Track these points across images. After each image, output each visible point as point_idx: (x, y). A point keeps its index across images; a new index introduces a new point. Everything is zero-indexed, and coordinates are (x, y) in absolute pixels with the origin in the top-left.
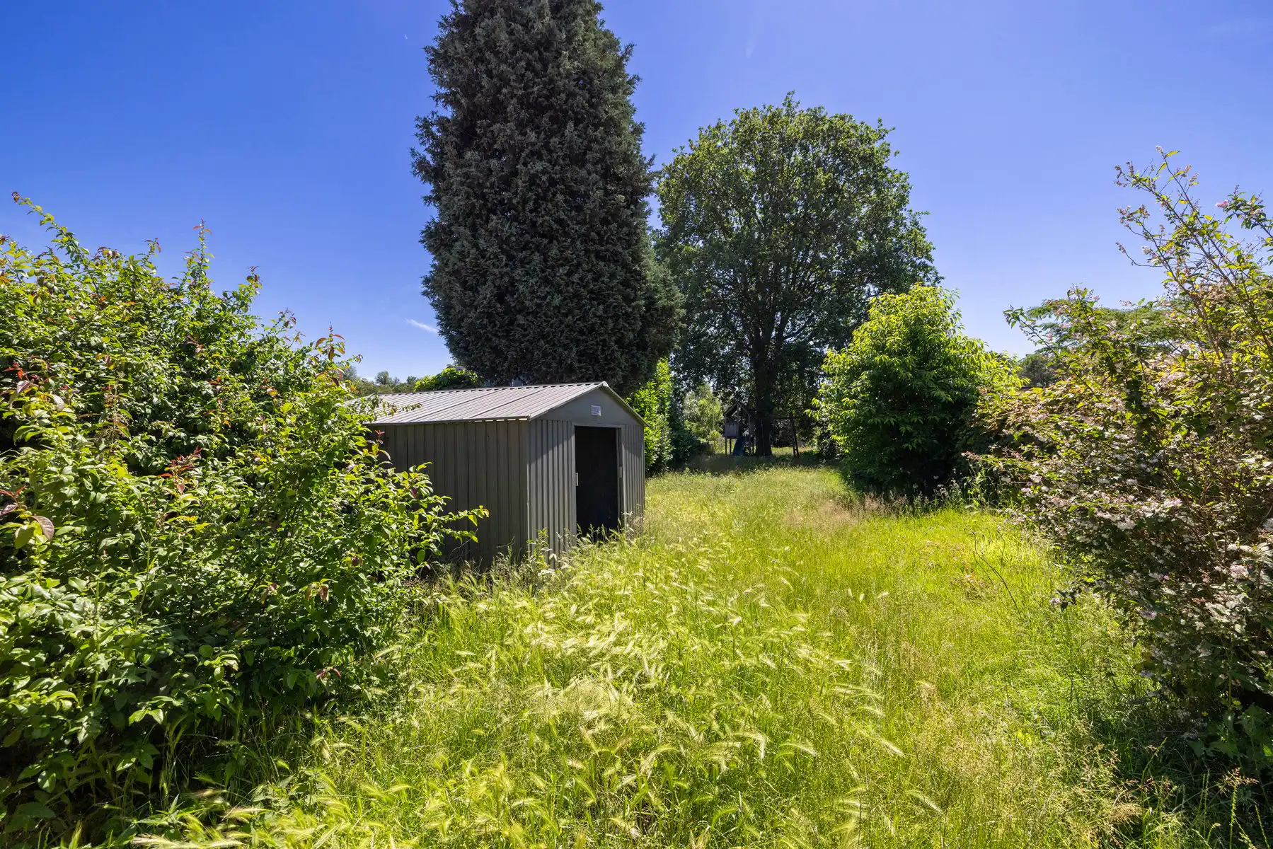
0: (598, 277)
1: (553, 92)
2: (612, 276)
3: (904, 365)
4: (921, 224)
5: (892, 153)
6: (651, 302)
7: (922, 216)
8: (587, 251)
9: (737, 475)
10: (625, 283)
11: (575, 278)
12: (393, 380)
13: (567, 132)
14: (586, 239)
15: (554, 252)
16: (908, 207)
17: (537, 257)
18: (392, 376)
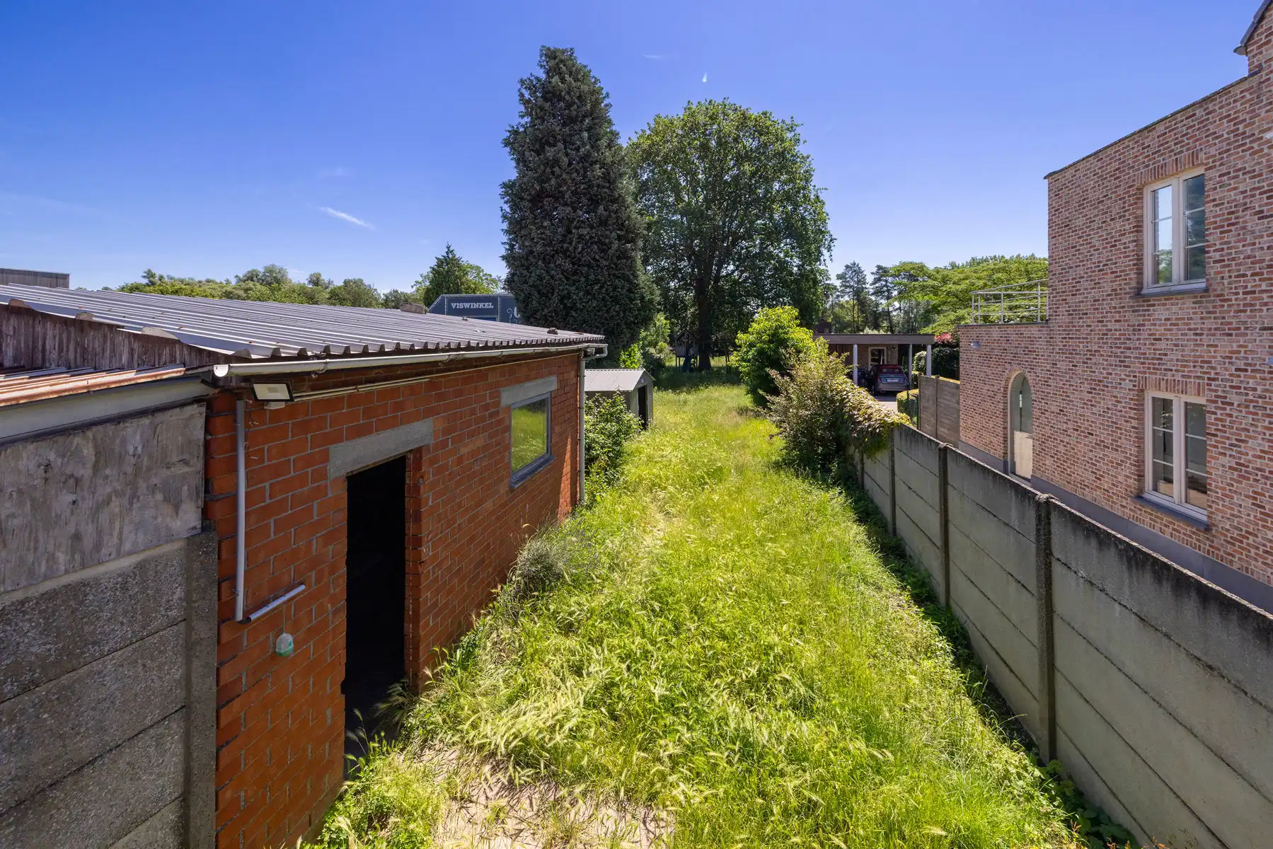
0: (615, 288)
1: (591, 187)
2: (622, 288)
3: (769, 348)
4: (821, 198)
5: (801, 142)
6: (642, 298)
7: (823, 191)
8: (609, 275)
9: (689, 392)
10: (630, 291)
11: (604, 290)
12: (326, 281)
13: (599, 212)
14: (609, 267)
15: (592, 277)
16: (812, 183)
17: (583, 279)
18: (325, 278)
